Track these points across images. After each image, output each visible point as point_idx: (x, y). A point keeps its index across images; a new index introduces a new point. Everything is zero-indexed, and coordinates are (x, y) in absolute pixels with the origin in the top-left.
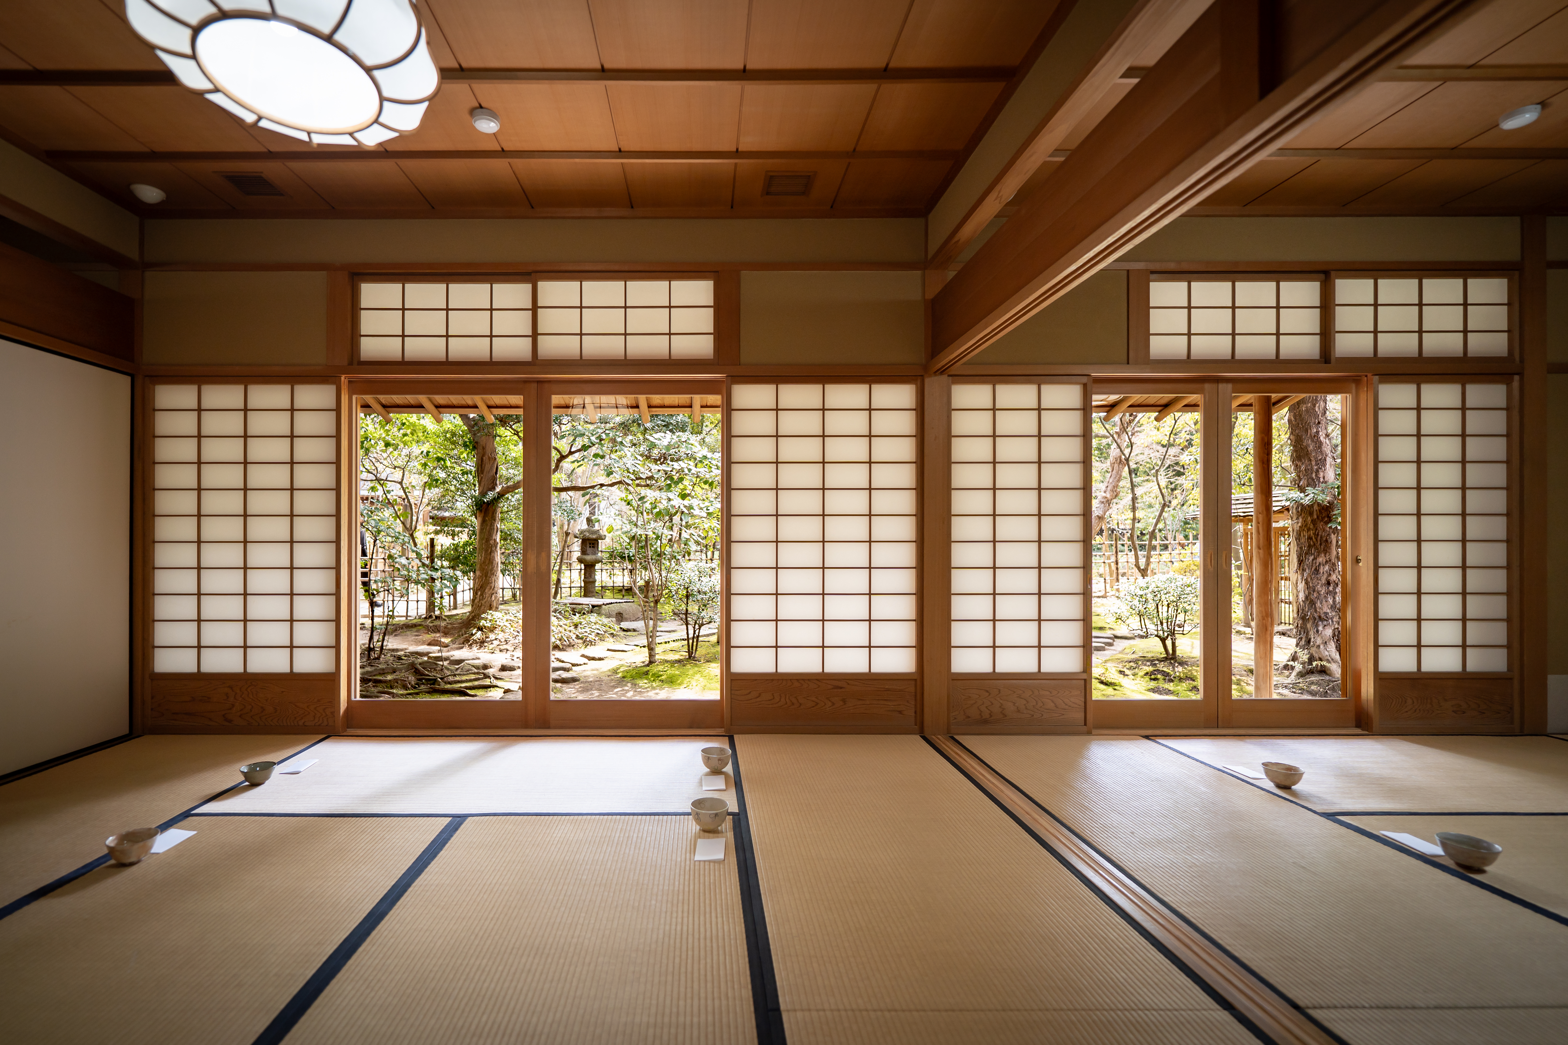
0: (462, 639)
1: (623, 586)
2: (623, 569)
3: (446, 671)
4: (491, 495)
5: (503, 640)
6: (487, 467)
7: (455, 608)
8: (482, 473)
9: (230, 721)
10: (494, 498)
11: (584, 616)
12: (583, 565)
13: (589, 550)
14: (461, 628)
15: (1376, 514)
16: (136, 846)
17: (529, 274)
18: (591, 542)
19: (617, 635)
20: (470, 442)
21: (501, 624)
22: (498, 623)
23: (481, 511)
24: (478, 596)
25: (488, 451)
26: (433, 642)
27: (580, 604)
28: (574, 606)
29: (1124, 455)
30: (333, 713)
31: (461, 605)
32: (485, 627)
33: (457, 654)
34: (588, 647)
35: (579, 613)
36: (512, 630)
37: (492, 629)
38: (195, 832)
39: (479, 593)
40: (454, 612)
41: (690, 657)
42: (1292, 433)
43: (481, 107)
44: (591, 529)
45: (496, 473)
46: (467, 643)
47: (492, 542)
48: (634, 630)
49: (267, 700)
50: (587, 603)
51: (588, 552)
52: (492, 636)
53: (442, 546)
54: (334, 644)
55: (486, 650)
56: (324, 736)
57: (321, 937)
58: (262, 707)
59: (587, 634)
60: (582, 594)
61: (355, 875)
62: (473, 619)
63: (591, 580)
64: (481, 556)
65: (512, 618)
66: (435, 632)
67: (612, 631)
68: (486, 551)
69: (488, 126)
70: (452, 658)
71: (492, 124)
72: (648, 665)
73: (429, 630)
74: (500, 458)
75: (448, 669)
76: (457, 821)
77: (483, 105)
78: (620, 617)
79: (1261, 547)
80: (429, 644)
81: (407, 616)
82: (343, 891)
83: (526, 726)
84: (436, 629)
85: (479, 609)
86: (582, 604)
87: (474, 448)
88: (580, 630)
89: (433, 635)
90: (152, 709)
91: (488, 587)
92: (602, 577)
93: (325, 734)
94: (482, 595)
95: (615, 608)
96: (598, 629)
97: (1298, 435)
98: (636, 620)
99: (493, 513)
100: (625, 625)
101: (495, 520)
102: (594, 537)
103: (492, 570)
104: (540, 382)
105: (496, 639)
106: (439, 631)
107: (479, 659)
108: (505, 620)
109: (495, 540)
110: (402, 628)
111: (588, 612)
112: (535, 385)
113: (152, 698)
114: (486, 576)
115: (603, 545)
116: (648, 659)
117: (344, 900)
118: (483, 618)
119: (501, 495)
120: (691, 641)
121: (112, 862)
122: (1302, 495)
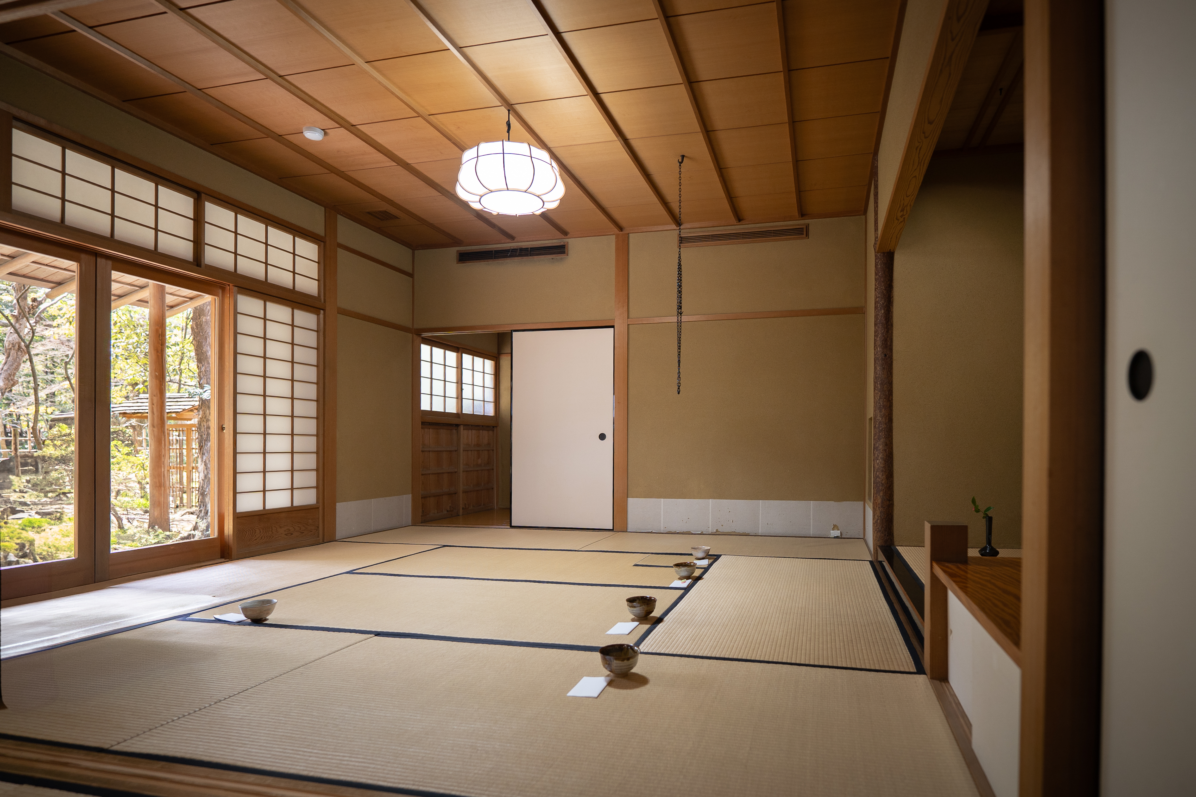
15: (235, 393)
29: (23, 341)
42: (194, 339)
79: (155, 426)
97: (199, 342)
122: (201, 391)
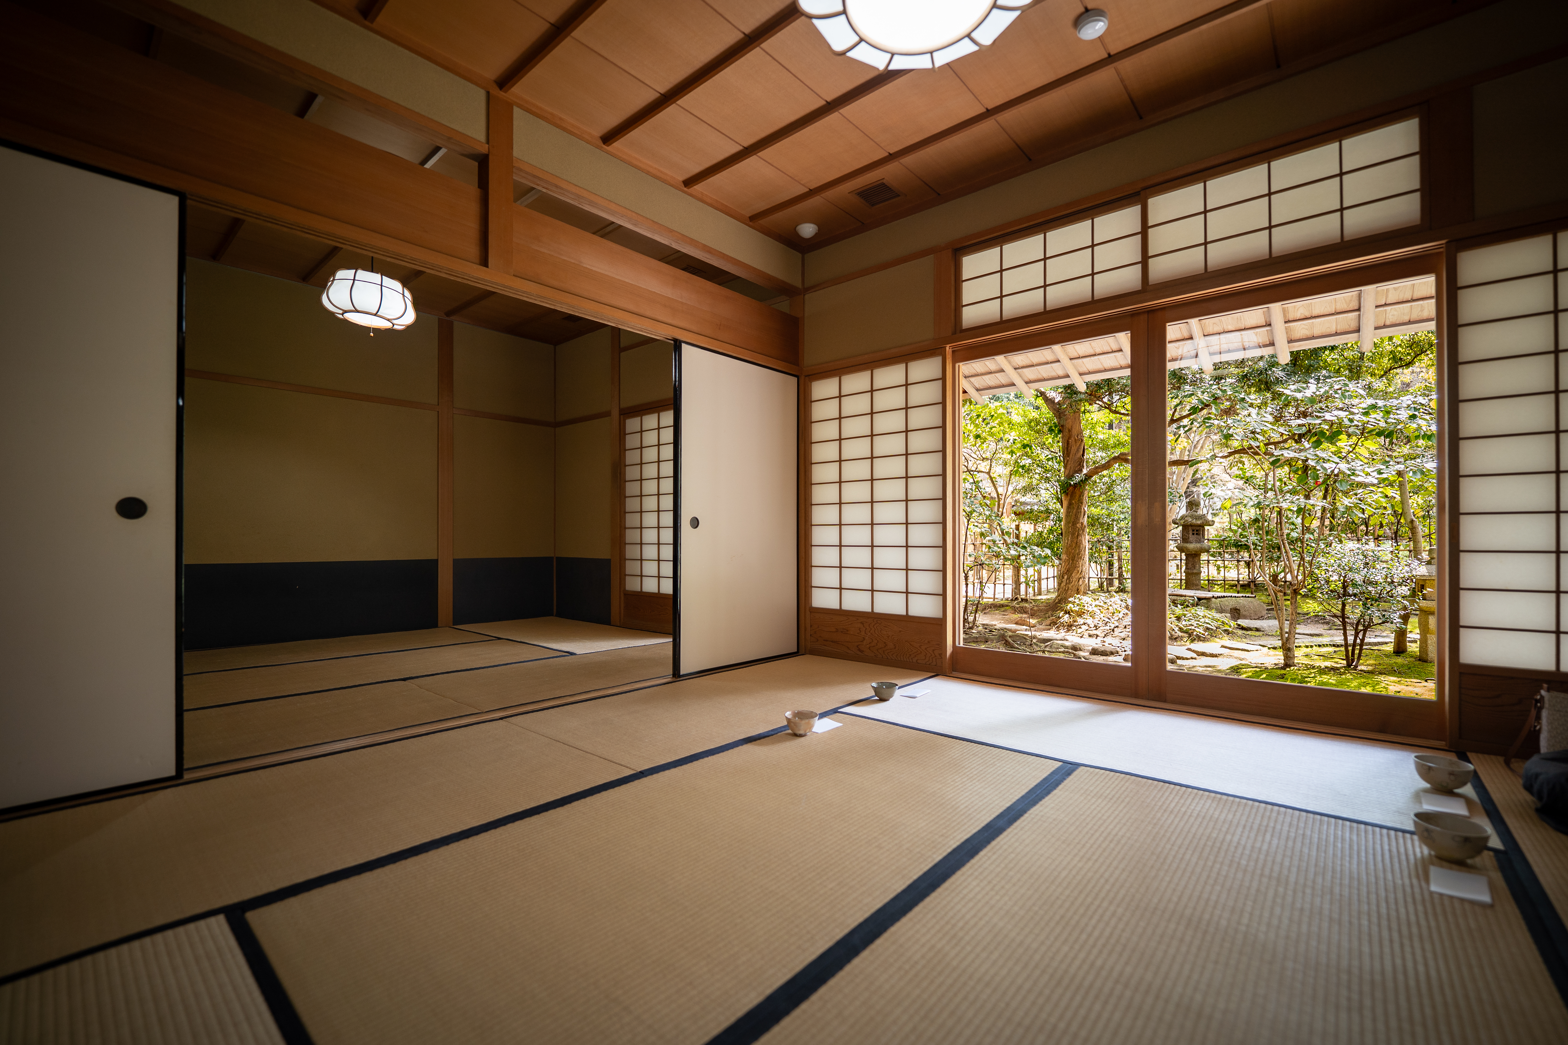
0: (1048, 622)
1: (1238, 581)
2: (1238, 561)
3: (1035, 646)
4: (1078, 478)
5: (1092, 626)
6: (1074, 449)
7: (1040, 594)
8: (1068, 457)
9: (862, 651)
10: (1082, 480)
11: (1189, 608)
12: (1183, 554)
13: (1192, 538)
14: (1047, 611)
16: (803, 722)
17: (1137, 194)
18: (1194, 528)
19: (1233, 633)
20: (1056, 427)
21: (1090, 609)
22: (1086, 608)
23: (1067, 494)
24: (1064, 580)
25: (1074, 432)
26: (1020, 622)
27: (1181, 596)
28: (1174, 598)
30: (940, 655)
31: (1045, 592)
32: (1072, 611)
33: (1045, 635)
34: (1196, 642)
35: (1182, 605)
36: (1102, 616)
37: (1080, 614)
38: (841, 724)
39: (1066, 577)
40: (1039, 597)
41: (1349, 665)
43: (1087, 10)
44: (1195, 513)
45: (1083, 455)
46: (1054, 625)
47: (1079, 525)
48: (1257, 630)
49: (888, 637)
50: (1192, 595)
51: (1191, 539)
52: (1080, 621)
53: (1026, 532)
54: (941, 592)
55: (1074, 634)
56: (934, 674)
57: (945, 831)
58: (885, 643)
59: (1193, 628)
60: (1184, 587)
61: (970, 788)
62: (1060, 602)
63: (1195, 571)
64: (1068, 540)
65: (1102, 604)
66: (1022, 613)
67: (1227, 628)
68: (1073, 534)
69: (1095, 29)
70: (1039, 637)
71: (1101, 24)
72: (1283, 668)
73: (1015, 610)
74: (1087, 442)
75: (1037, 645)
76: (1068, 769)
77: (1089, 7)
78: (1236, 613)
80: (1016, 623)
81: (994, 599)
82: (961, 798)
83: (1136, 696)
84: (1023, 611)
85: (1066, 593)
86: (1185, 596)
87: (1060, 431)
88: (1184, 623)
89: (1020, 615)
90: (811, 635)
91: (1076, 571)
92: (1208, 570)
93: (934, 672)
94: (1068, 578)
95: (1231, 603)
96: (1207, 623)
98: (1258, 619)
99: (1080, 496)
100: (1243, 622)
101: (1082, 503)
102: (1199, 522)
103: (1079, 554)
104: (1151, 311)
105: (1084, 624)
106: (1026, 613)
107: (1067, 640)
108: (1093, 605)
109: (1082, 524)
110: (991, 608)
111: (1193, 605)
112: (1146, 316)
113: (811, 626)
114: (1073, 560)
115: (1211, 532)
116: (1283, 662)
117: (962, 807)
118: (1070, 602)
119: (1088, 477)
120: (1350, 648)
121: (790, 731)
